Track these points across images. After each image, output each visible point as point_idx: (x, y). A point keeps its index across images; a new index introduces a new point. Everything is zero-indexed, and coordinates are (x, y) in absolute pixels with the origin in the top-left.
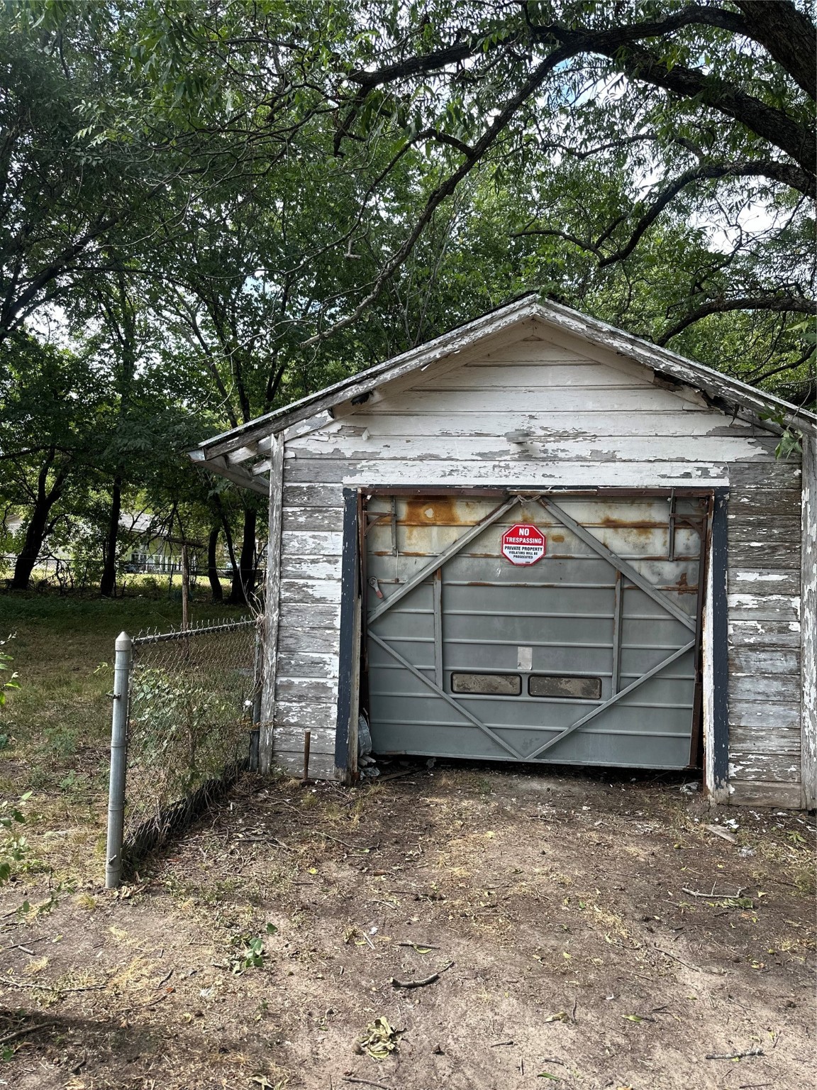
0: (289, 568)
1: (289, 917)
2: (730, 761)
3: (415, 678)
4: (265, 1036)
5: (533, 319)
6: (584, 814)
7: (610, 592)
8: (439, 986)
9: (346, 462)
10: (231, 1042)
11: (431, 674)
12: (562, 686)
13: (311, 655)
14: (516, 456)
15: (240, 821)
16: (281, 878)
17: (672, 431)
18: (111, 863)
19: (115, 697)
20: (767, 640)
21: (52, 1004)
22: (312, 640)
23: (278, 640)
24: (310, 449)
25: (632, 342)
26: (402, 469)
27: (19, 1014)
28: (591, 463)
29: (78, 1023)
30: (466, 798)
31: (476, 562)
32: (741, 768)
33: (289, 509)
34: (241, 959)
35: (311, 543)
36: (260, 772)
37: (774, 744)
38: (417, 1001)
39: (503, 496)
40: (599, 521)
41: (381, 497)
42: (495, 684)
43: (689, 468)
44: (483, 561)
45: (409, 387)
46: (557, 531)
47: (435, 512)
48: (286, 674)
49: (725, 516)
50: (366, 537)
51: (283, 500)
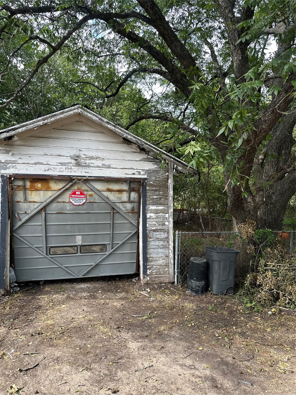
2: (147, 269)
3: (34, 251)
5: (79, 114)
6: (99, 294)
7: (109, 214)
8: (39, 367)
11: (41, 249)
12: (93, 249)
14: (75, 165)
17: (129, 159)
20: (159, 228)
25: (115, 126)
26: (27, 167)
28: (102, 169)
30: (55, 294)
31: (59, 204)
32: (151, 271)
37: (161, 262)
38: (29, 375)
39: (70, 179)
40: (105, 189)
41: (18, 179)
42: (67, 250)
43: (134, 171)
44: (62, 204)
45: (30, 135)
46: (90, 193)
47: (42, 185)
49: (146, 187)
50: (12, 195)
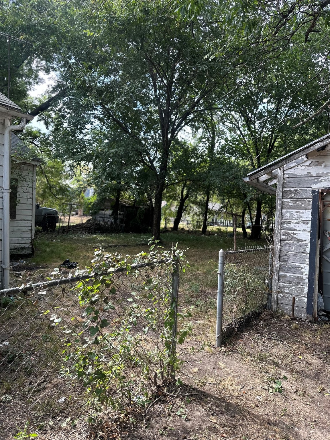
0: (285, 226)
1: (291, 374)
4: (286, 423)
9: (314, 178)
10: (271, 421)
13: (295, 264)
15: (266, 330)
16: (286, 357)
18: (218, 337)
19: (219, 274)
21: (201, 386)
22: (295, 257)
23: (280, 256)
24: (295, 173)
27: (191, 387)
29: (211, 396)
33: (285, 200)
34: (272, 387)
35: (295, 215)
36: (272, 311)
48: (284, 271)
50: (323, 212)
51: (282, 196)
